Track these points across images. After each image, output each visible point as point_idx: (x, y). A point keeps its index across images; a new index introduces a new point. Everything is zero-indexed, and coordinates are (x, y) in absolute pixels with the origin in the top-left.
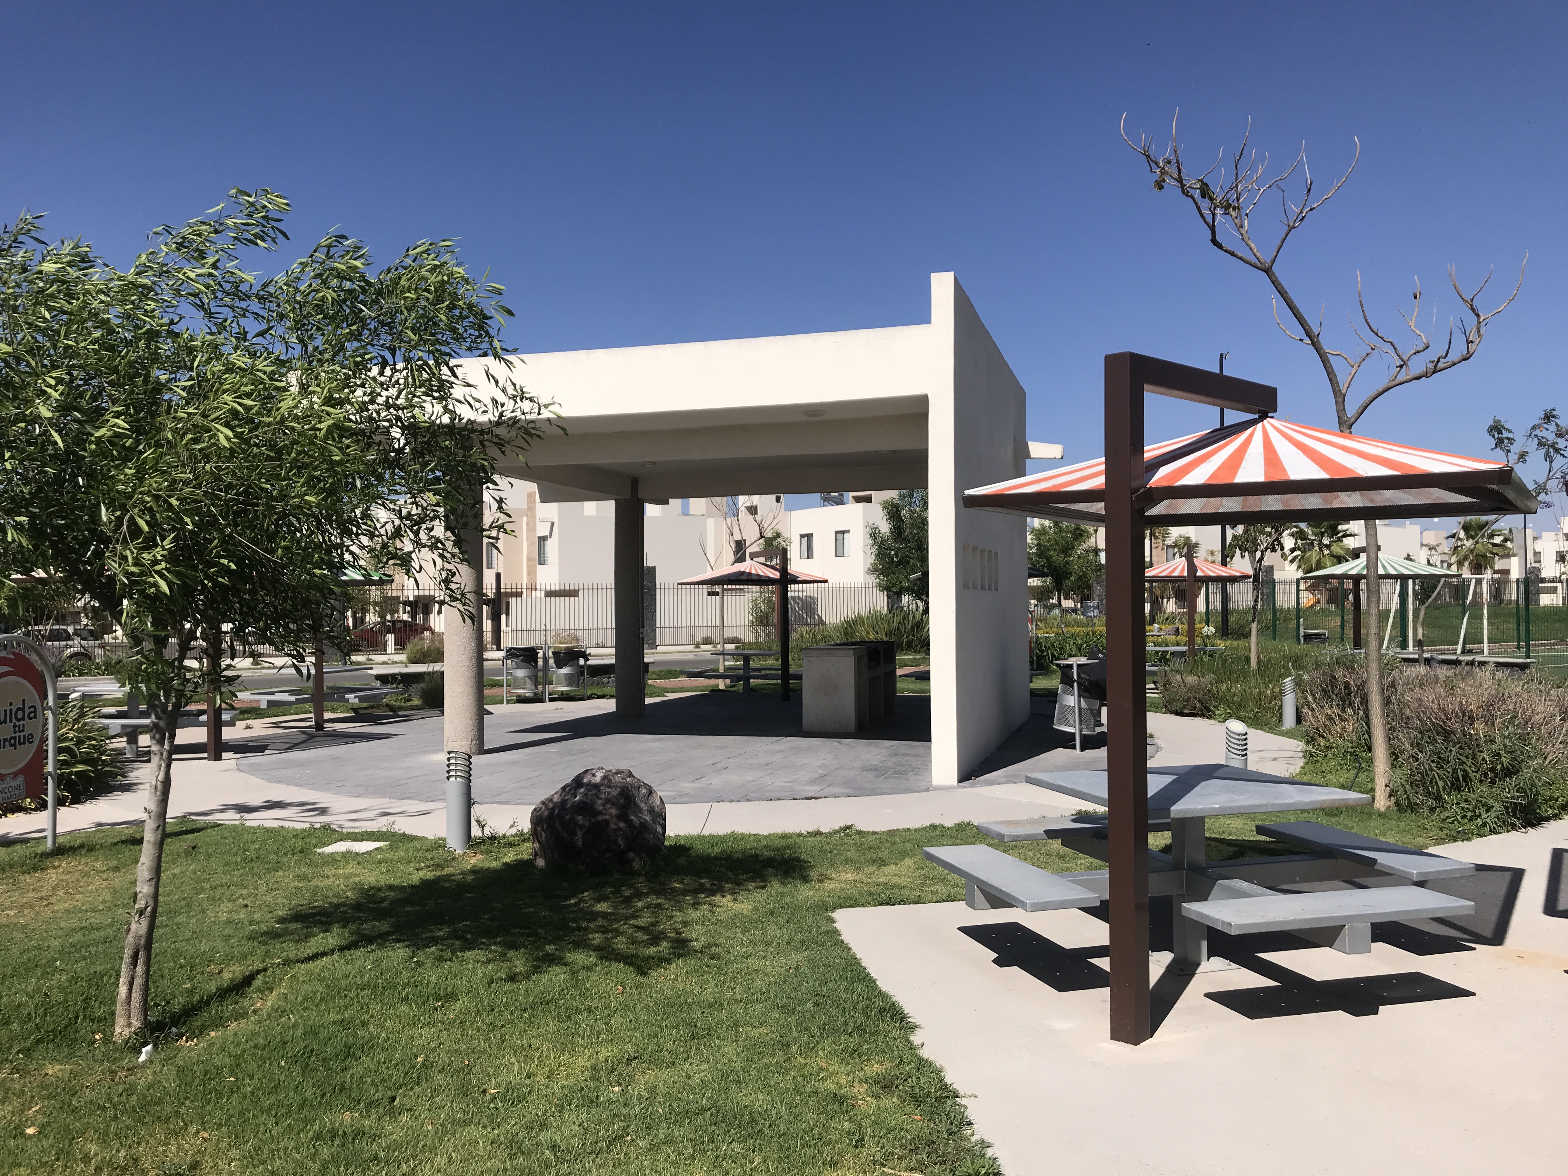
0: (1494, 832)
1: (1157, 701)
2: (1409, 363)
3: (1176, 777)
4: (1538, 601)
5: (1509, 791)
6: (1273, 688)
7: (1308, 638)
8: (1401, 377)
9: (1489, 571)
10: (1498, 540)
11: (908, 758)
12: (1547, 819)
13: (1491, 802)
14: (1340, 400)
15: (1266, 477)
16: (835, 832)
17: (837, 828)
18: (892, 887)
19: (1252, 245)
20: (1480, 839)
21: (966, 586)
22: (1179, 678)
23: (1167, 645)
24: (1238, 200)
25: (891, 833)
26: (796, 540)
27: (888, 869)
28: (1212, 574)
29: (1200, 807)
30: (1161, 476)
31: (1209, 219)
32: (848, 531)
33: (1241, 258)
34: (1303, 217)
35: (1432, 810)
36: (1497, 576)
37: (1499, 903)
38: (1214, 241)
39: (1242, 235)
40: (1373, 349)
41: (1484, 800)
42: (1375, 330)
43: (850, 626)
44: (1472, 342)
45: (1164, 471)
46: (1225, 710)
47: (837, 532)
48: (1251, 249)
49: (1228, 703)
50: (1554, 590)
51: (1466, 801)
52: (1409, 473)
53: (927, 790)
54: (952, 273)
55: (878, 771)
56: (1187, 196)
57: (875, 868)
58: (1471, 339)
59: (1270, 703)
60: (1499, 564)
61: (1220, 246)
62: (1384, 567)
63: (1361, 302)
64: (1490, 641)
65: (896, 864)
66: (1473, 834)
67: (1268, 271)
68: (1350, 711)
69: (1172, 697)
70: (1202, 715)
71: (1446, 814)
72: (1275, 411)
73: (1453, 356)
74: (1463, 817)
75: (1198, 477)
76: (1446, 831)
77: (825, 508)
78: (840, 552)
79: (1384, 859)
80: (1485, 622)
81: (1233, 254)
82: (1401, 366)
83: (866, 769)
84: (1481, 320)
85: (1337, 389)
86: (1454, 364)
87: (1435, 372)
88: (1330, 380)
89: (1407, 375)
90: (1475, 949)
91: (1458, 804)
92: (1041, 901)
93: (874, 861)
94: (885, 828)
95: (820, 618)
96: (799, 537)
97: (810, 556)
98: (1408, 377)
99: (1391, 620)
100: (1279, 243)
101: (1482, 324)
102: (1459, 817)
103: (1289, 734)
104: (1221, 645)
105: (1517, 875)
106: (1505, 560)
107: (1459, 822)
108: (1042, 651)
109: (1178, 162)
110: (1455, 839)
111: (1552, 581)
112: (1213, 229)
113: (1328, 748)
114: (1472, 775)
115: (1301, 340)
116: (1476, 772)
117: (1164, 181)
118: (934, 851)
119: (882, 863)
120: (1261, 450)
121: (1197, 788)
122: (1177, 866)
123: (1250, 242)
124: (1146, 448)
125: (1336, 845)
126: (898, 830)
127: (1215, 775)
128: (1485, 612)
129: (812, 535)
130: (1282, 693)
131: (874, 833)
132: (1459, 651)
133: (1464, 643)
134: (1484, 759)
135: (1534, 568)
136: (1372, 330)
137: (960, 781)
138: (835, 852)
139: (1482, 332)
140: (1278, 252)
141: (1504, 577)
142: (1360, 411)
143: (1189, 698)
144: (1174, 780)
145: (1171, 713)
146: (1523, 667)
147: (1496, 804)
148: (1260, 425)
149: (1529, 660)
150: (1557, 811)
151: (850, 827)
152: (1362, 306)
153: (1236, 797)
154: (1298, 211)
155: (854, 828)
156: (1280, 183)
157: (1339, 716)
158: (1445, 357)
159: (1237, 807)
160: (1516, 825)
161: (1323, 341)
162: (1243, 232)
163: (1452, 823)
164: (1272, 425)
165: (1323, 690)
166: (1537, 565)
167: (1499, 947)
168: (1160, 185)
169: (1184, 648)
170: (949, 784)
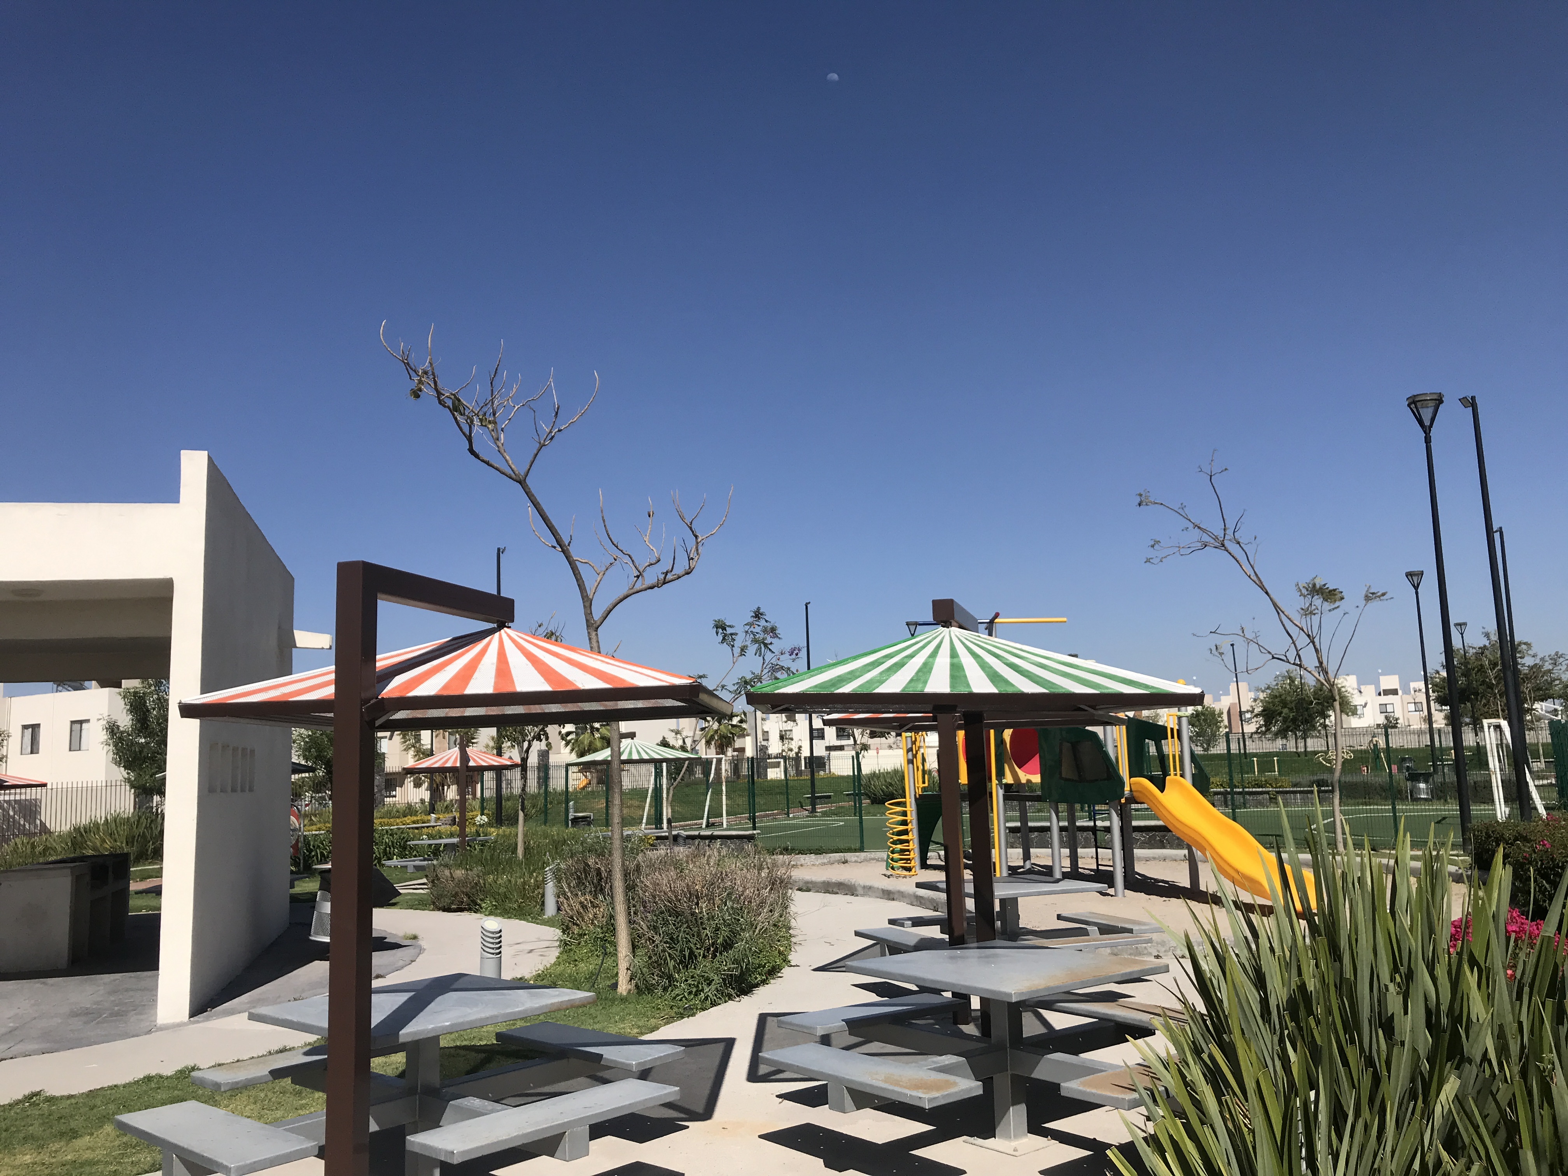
0: (714, 1004)
1: (426, 897)
2: (644, 574)
3: (413, 993)
4: (766, 775)
5: (726, 963)
6: (537, 876)
7: (576, 821)
8: (638, 586)
9: (730, 750)
10: (735, 721)
11: (131, 993)
12: (757, 985)
13: (711, 975)
14: (587, 604)
15: (495, 688)
16: (18, 1102)
17: (20, 1097)
18: (82, 1165)
19: (508, 457)
20: (703, 1013)
21: (211, 790)
22: (447, 872)
23: (441, 838)
24: (494, 414)
25: (92, 1094)
26: (15, 732)
27: (79, 1143)
28: (484, 764)
29: (431, 1026)
30: (394, 687)
31: (466, 429)
32: (88, 721)
33: (497, 469)
34: (553, 437)
35: (665, 989)
36: (736, 753)
37: (712, 1075)
38: (472, 451)
39: (498, 447)
40: (615, 560)
41: (706, 975)
42: (615, 543)
43: (79, 835)
44: (692, 559)
45: (398, 680)
46: (491, 902)
47: (73, 722)
48: (507, 461)
49: (494, 895)
50: (777, 765)
51: (693, 977)
52: (622, 686)
53: (149, 1032)
54: (206, 453)
55: (90, 1015)
56: (445, 406)
57: (62, 1143)
58: (691, 556)
59: (533, 892)
60: (738, 744)
61: (477, 456)
62: (638, 752)
63: (603, 517)
64: (728, 814)
65: (92, 1134)
66: (697, 1009)
67: (522, 482)
68: (601, 897)
69: (440, 892)
70: (469, 910)
71: (677, 991)
72: (513, 621)
73: (679, 570)
74: (690, 993)
75: (429, 688)
76: (675, 1009)
77: (59, 694)
78: (75, 744)
79: (609, 1053)
80: (724, 797)
81: (488, 463)
82: (638, 577)
83: (74, 1014)
84: (699, 540)
85: (585, 594)
86: (679, 577)
87: (664, 583)
88: (579, 585)
89: (643, 584)
90: (687, 1127)
91: (687, 981)
92: (248, 1162)
93: (62, 1134)
94: (85, 1089)
95: (43, 825)
96: (20, 728)
97: (34, 749)
98: (644, 586)
99: (648, 800)
100: (531, 458)
101: (700, 544)
102: (686, 994)
103: (550, 923)
104: (494, 832)
105: (729, 1043)
106: (741, 740)
107: (686, 999)
108: (310, 851)
109: (433, 374)
110: (681, 1016)
111: (776, 758)
112: (470, 439)
113: (581, 935)
114: (697, 952)
115: (555, 547)
116: (700, 949)
117: (420, 390)
118: (128, 1118)
119: (74, 1134)
120: (495, 660)
121: (432, 1005)
122: (411, 1091)
123: (505, 454)
124: (378, 657)
125: (567, 1044)
126: (102, 1088)
127: (455, 986)
128: (724, 788)
129: (39, 725)
130: (544, 881)
131: (70, 1097)
132: (704, 826)
133: (708, 818)
134: (707, 935)
135: (763, 746)
136: (613, 544)
137: (193, 1014)
138: (13, 1129)
139: (700, 551)
140: (531, 466)
141: (741, 754)
142: (605, 615)
143: (457, 893)
144: (410, 999)
145: (439, 909)
146: (750, 838)
147: (716, 978)
148: (497, 635)
149: (755, 832)
150: (764, 977)
151: (37, 1094)
152: (604, 521)
153: (469, 1010)
154: (548, 430)
155: (43, 1094)
156: (532, 404)
157: (591, 902)
158: (671, 571)
159: (467, 1022)
160: (732, 995)
161: (573, 550)
162: (500, 445)
163: (681, 1000)
164: (508, 636)
165: (579, 878)
166: (764, 743)
167: (708, 1121)
168: (416, 394)
169: (455, 840)
170: (178, 1020)
